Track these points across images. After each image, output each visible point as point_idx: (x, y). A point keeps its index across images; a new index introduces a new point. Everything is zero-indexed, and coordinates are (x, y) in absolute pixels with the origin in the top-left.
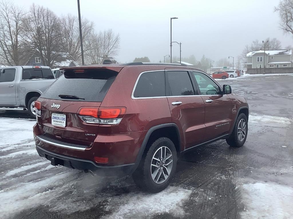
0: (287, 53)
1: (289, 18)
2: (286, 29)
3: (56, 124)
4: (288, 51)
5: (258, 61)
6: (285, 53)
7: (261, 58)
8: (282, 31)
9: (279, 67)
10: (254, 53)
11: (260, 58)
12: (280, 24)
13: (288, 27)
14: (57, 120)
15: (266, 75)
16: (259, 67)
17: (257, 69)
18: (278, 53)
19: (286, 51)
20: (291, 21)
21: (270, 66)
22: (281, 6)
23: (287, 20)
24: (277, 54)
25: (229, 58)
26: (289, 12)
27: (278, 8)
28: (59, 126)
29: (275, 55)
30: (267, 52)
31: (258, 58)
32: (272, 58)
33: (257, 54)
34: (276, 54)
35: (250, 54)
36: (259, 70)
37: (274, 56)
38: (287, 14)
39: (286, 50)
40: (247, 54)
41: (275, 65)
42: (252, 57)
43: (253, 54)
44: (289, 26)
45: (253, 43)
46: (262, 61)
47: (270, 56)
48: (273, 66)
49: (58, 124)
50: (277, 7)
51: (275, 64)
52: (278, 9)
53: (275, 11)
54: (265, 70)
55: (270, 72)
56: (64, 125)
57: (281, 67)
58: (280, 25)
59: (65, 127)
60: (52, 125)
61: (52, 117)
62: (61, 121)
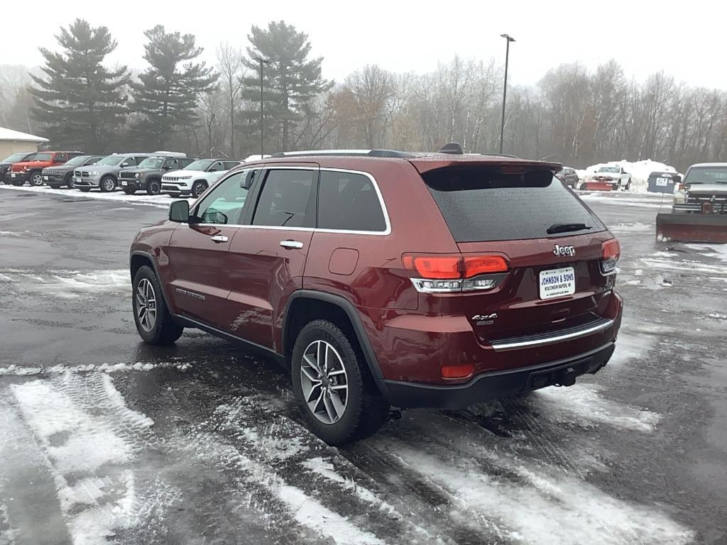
3: (552, 294)
14: (554, 284)
28: (560, 295)
49: (558, 293)
56: (571, 290)
59: (575, 293)
60: (541, 299)
61: (541, 281)
62: (565, 283)
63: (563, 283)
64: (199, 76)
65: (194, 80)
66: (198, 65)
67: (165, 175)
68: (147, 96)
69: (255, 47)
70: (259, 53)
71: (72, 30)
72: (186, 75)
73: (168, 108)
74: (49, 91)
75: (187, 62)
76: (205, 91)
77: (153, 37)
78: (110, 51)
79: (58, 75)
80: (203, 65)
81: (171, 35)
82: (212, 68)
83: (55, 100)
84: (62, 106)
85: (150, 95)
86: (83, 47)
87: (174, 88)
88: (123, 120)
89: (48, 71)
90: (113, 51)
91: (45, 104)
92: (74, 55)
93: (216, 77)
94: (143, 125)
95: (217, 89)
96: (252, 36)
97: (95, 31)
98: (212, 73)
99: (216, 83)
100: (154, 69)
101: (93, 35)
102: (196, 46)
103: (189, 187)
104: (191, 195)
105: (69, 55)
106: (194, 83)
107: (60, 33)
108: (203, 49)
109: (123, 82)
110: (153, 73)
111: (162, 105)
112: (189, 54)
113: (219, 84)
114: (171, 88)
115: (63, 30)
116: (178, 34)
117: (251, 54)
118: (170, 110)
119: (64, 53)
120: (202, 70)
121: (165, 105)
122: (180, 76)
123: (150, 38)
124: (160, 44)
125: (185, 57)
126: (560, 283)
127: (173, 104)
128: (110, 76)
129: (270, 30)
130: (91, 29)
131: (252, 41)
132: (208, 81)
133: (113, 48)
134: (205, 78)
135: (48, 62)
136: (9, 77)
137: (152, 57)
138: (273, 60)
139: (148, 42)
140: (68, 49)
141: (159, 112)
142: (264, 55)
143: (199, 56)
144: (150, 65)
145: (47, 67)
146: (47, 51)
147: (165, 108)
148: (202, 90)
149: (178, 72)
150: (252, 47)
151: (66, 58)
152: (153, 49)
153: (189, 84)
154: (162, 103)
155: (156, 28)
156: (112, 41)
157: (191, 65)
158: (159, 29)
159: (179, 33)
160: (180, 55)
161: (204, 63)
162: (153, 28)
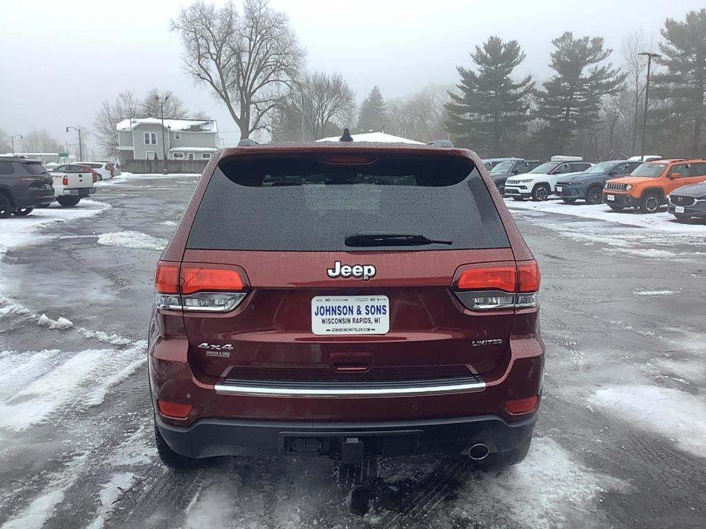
0: (207, 128)
1: (202, 51)
2: (199, 75)
4: (208, 123)
5: (147, 142)
6: (203, 128)
7: (153, 136)
8: (191, 79)
9: (194, 159)
10: (134, 122)
11: (150, 135)
12: (185, 61)
13: (203, 71)
15: (170, 175)
16: (152, 158)
17: (148, 161)
18: (189, 127)
19: (206, 124)
20: (207, 58)
21: (176, 156)
22: (185, 20)
23: (199, 55)
24: (187, 130)
25: (67, 131)
26: (202, 36)
27: (179, 23)
29: (183, 130)
30: (167, 123)
31: (147, 136)
32: (178, 137)
33: (141, 126)
34: (185, 128)
35: (125, 125)
36: (153, 164)
37: (181, 133)
38: (199, 40)
39: (205, 122)
40: (118, 125)
41: (186, 155)
42: (130, 133)
43: (133, 125)
44: (205, 68)
45: (120, 99)
46: (155, 143)
47: (172, 133)
48: (181, 156)
50: (176, 22)
51: (186, 152)
52: (178, 25)
53: (173, 29)
54: (168, 165)
55: (177, 170)
57: (198, 159)
58: (185, 63)
59: (389, 332)
60: (312, 332)
61: (314, 310)
62: (367, 317)
63: (363, 316)
64: (605, 78)
65: (599, 83)
66: (604, 68)
67: (510, 179)
68: (551, 103)
69: (669, 41)
70: (673, 47)
71: (485, 48)
72: (591, 79)
73: (570, 113)
74: (462, 105)
75: (592, 66)
76: (609, 93)
77: (560, 45)
78: (518, 63)
79: (470, 91)
80: (609, 67)
81: (580, 40)
82: (620, 69)
83: (466, 114)
84: (472, 119)
85: (552, 101)
86: (494, 63)
87: (578, 93)
88: (525, 128)
89: (462, 88)
90: (521, 63)
91: (458, 117)
92: (487, 70)
93: (623, 77)
94: (544, 131)
95: (623, 89)
96: (666, 30)
97: (505, 46)
98: (619, 74)
99: (622, 84)
100: (559, 76)
101: (503, 50)
102: (604, 48)
103: (529, 190)
104: (531, 198)
105: (481, 71)
106: (600, 86)
107: (475, 52)
108: (611, 51)
109: (526, 92)
110: (558, 80)
111: (564, 111)
112: (597, 58)
113: (625, 85)
114: (575, 93)
115: (478, 49)
116: (586, 39)
117: (664, 50)
118: (573, 115)
119: (476, 69)
120: (609, 71)
121: (568, 110)
122: (585, 81)
123: (558, 47)
124: (567, 51)
125: (591, 61)
126: (355, 316)
127: (576, 109)
128: (515, 87)
129: (688, 21)
130: (502, 44)
131: (665, 36)
132: (614, 83)
133: (521, 61)
134: (611, 79)
135: (463, 79)
136: (442, 96)
137: (558, 63)
138: (688, 53)
139: (554, 49)
140: (480, 66)
141: (561, 118)
142: (678, 49)
143: (606, 58)
144: (556, 73)
145: (462, 84)
146: (463, 70)
147: (568, 113)
148: (606, 93)
149: (584, 76)
150: (665, 42)
151: (478, 74)
152: (559, 57)
153: (593, 87)
154: (565, 108)
155: (564, 35)
156: (520, 53)
157: (596, 68)
158: (568, 35)
159: (588, 38)
160: (588, 59)
161: (610, 65)
162: (561, 36)
